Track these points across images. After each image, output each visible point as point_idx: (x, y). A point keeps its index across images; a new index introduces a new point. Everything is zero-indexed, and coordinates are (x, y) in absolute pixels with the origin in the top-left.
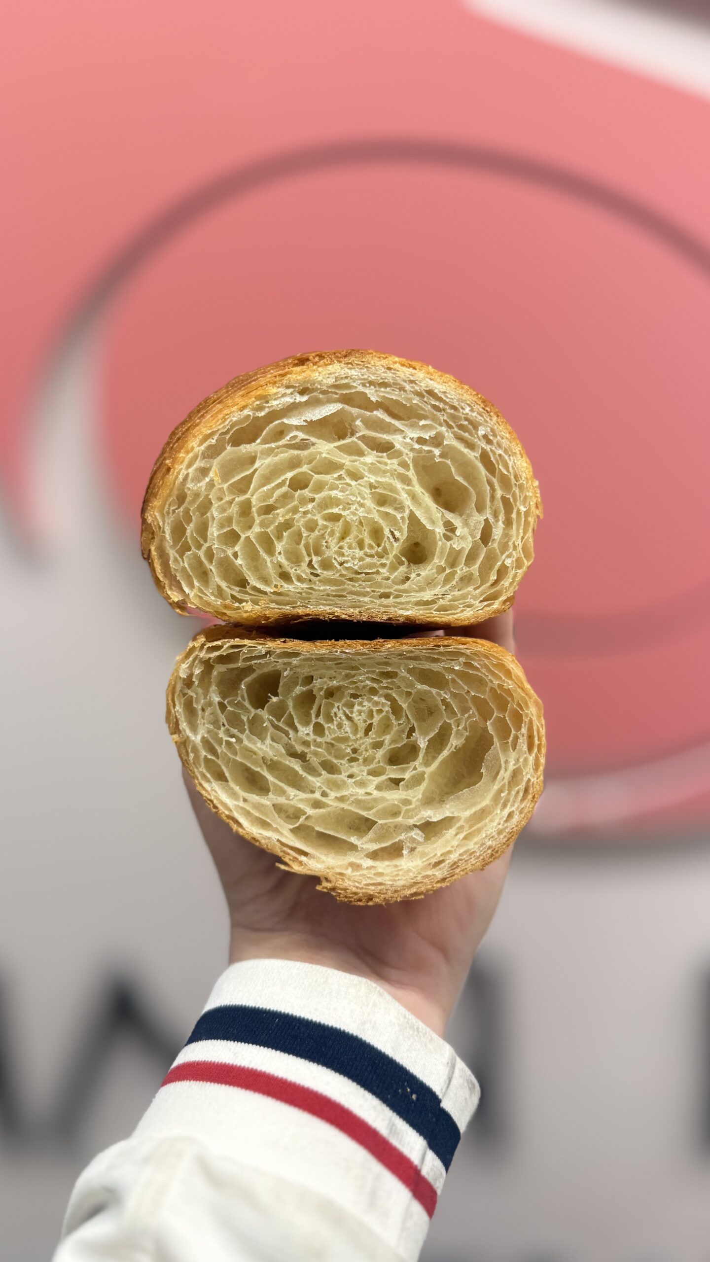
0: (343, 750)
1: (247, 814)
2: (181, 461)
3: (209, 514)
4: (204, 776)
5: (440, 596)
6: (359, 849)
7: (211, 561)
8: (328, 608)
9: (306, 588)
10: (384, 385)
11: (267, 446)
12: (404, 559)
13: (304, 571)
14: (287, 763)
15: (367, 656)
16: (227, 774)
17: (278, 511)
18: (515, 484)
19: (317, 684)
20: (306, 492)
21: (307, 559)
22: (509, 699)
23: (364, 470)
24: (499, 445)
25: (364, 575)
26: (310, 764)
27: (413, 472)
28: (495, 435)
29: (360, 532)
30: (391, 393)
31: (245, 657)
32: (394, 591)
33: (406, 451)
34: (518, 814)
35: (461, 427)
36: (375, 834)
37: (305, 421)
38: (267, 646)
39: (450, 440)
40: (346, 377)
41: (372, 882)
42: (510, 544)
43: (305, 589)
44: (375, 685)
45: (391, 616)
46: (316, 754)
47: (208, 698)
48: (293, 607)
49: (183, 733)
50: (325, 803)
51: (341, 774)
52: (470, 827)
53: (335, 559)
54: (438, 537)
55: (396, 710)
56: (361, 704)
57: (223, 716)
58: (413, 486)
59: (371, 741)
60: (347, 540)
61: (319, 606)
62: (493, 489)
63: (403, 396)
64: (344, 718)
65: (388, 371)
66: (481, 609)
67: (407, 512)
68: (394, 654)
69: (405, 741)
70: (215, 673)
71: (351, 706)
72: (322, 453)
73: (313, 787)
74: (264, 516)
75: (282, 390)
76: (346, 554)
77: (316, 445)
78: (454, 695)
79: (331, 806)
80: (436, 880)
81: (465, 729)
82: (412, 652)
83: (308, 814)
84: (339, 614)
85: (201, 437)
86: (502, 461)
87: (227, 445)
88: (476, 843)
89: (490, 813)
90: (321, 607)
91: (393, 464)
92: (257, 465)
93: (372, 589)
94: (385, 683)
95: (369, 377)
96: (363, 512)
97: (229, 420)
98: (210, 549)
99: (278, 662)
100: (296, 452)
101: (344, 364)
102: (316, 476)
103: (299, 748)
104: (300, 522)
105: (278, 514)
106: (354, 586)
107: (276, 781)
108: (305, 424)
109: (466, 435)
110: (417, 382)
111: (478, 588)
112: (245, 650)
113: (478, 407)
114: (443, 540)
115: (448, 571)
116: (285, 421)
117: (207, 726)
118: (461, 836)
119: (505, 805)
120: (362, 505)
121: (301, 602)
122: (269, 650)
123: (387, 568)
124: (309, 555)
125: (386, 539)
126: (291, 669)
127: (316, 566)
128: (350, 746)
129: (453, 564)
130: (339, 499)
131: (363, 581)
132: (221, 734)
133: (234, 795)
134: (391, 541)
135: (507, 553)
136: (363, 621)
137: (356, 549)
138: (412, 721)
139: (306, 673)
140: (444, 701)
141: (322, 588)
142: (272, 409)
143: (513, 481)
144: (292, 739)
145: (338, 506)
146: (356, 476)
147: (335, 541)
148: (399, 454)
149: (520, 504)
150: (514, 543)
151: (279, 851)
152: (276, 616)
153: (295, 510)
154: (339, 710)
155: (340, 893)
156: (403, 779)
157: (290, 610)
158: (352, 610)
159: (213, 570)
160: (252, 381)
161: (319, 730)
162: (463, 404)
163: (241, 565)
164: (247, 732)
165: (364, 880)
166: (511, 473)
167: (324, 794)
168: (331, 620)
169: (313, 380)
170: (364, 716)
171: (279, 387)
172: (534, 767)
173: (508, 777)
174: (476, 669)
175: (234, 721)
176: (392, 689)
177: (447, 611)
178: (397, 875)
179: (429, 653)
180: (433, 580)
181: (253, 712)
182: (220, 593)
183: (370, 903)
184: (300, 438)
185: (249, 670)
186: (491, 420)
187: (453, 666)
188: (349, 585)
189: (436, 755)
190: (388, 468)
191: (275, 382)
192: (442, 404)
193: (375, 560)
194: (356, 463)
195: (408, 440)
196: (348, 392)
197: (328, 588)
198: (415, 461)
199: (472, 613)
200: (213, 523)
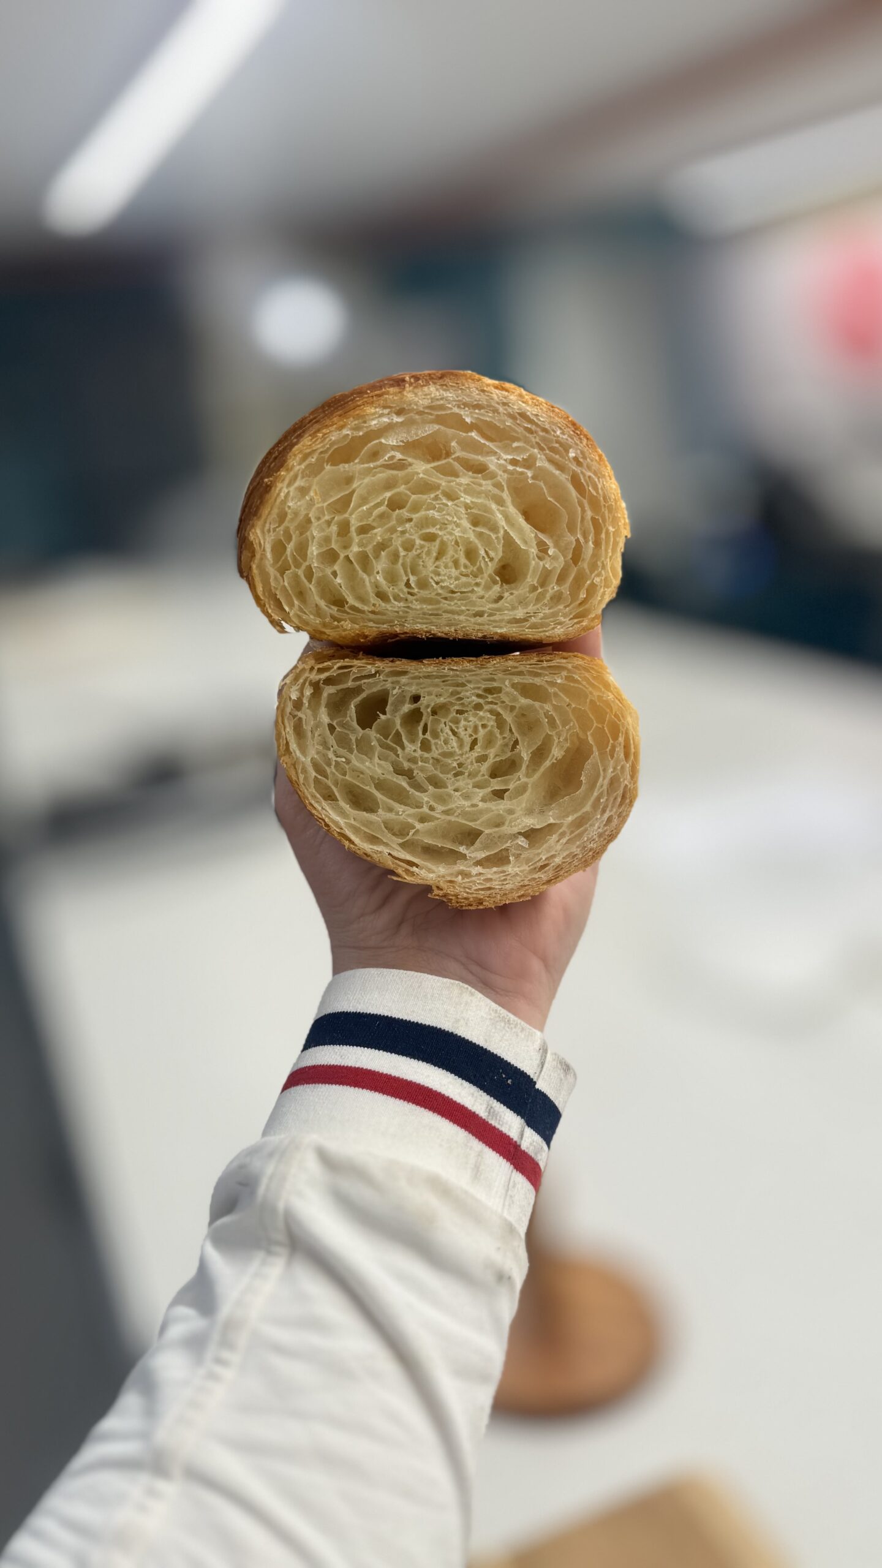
0: (449, 764)
1: (356, 830)
2: (282, 479)
3: (308, 533)
4: (314, 797)
5: (532, 614)
6: (468, 857)
7: (310, 581)
8: (424, 626)
9: (404, 607)
10: (478, 407)
11: (366, 465)
12: (498, 578)
13: (401, 590)
14: (395, 780)
15: (474, 673)
16: (337, 794)
17: (375, 531)
18: (605, 505)
19: (425, 702)
20: (404, 513)
21: (405, 579)
22: (608, 710)
23: (460, 491)
24: (589, 468)
25: (459, 594)
26: (416, 780)
27: (508, 493)
28: (585, 458)
29: (456, 551)
30: (484, 415)
31: (355, 676)
32: (489, 609)
33: (500, 473)
34: (617, 817)
35: (552, 449)
36: (481, 843)
37: (402, 441)
38: (376, 665)
39: (542, 462)
40: (442, 399)
41: (482, 887)
42: (599, 564)
43: (402, 608)
44: (481, 701)
45: (485, 634)
46: (422, 769)
47: (318, 719)
48: (390, 626)
49: (293, 754)
50: (433, 816)
51: (447, 787)
52: (572, 832)
53: (432, 578)
54: (532, 557)
55: (501, 723)
56: (466, 719)
57: (332, 737)
58: (507, 507)
59: (477, 755)
60: (444, 559)
61: (415, 624)
62: (583, 511)
63: (497, 418)
64: (450, 733)
65: (482, 394)
66: (571, 627)
67: (502, 532)
68: (499, 670)
69: (509, 754)
70: (325, 695)
71: (456, 722)
72: (419, 474)
73: (420, 803)
74: (362, 536)
75: (379, 411)
76: (442, 573)
77: (414, 465)
78: (555, 708)
79: (438, 819)
80: (542, 882)
81: (566, 740)
82: (516, 667)
83: (417, 828)
84: (435, 632)
85: (300, 456)
86: (591, 483)
87: (325, 464)
88: (577, 847)
89: (589, 819)
90: (418, 625)
91: (487, 485)
92: (355, 485)
93: (468, 608)
94: (490, 698)
95: (464, 398)
96: (458, 532)
97: (328, 439)
98: (309, 568)
99: (387, 681)
100: (395, 472)
101: (440, 385)
102: (413, 496)
103: (406, 765)
104: (397, 542)
105: (376, 534)
106: (449, 605)
107: (385, 798)
108: (402, 444)
109: (557, 457)
110: (510, 405)
111: (568, 606)
112: (354, 670)
113: (569, 429)
114: (537, 559)
115: (540, 590)
116: (383, 441)
117: (316, 747)
118: (564, 840)
119: (604, 811)
120: (458, 525)
121: (398, 621)
122: (378, 669)
123: (482, 586)
124: (407, 574)
125: (481, 559)
126: (400, 688)
127: (413, 585)
128: (455, 760)
129: (543, 583)
130: (436, 519)
131: (459, 600)
132: (331, 755)
133: (342, 813)
134: (486, 560)
135: (596, 572)
136: (459, 639)
137: (451, 568)
138: (516, 735)
139: (414, 691)
140: (546, 715)
141: (418, 607)
142: (369, 429)
143: (602, 502)
144: (400, 756)
145: (434, 526)
146: (451, 496)
147: (432, 560)
148: (493, 476)
149: (609, 525)
150: (603, 563)
151: (391, 863)
152: (374, 634)
153: (393, 530)
154: (446, 726)
155: (452, 899)
156: (507, 790)
157: (388, 629)
158: (447, 628)
159: (313, 589)
160: (348, 402)
161: (426, 746)
162: (554, 427)
163: (340, 584)
164: (355, 751)
165: (473, 886)
166: (600, 495)
167: (432, 808)
168: (427, 638)
169: (410, 401)
170: (470, 731)
171: (376, 408)
172: (631, 773)
173: (606, 784)
174: (576, 681)
175: (343, 742)
176: (496, 704)
177: (538, 628)
178: (505, 880)
179: (534, 668)
180: (524, 599)
181: (361, 732)
182: (318, 612)
183: (481, 907)
184: (397, 458)
185: (358, 690)
186: (581, 442)
187: (555, 680)
188: (445, 605)
189: (537, 768)
190: (483, 488)
191: (372, 403)
192: (534, 426)
193: (470, 580)
194: (452, 484)
195: (502, 462)
196: (443, 413)
197: (425, 606)
198: (509, 481)
199: (562, 630)
200: (313, 542)
